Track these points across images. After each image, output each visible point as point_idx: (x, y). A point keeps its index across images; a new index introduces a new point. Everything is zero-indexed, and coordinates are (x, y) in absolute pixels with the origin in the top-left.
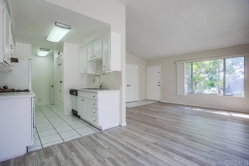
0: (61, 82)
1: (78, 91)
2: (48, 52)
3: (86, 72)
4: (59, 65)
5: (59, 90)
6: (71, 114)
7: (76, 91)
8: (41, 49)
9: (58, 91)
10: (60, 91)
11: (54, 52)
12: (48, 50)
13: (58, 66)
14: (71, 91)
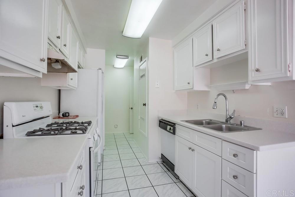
0: (145, 105)
1: (177, 126)
2: (127, 60)
3: (190, 86)
4: (141, 77)
5: (141, 117)
6: (160, 161)
7: (173, 125)
8: (118, 56)
9: (139, 118)
10: (143, 119)
11: (135, 59)
12: (127, 57)
13: (139, 80)
14: (160, 122)
